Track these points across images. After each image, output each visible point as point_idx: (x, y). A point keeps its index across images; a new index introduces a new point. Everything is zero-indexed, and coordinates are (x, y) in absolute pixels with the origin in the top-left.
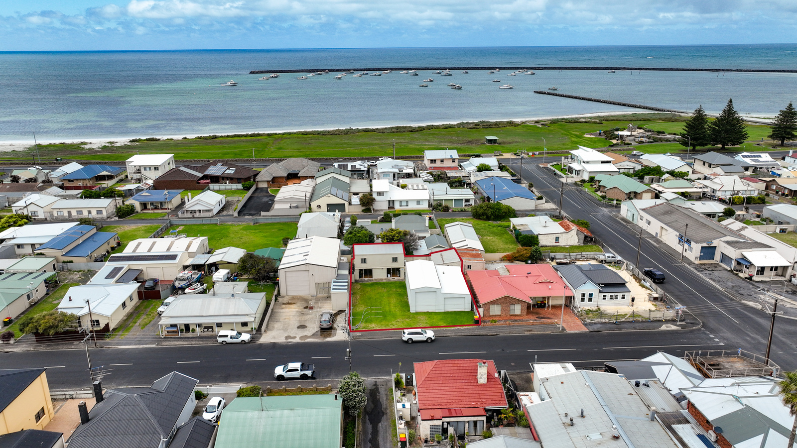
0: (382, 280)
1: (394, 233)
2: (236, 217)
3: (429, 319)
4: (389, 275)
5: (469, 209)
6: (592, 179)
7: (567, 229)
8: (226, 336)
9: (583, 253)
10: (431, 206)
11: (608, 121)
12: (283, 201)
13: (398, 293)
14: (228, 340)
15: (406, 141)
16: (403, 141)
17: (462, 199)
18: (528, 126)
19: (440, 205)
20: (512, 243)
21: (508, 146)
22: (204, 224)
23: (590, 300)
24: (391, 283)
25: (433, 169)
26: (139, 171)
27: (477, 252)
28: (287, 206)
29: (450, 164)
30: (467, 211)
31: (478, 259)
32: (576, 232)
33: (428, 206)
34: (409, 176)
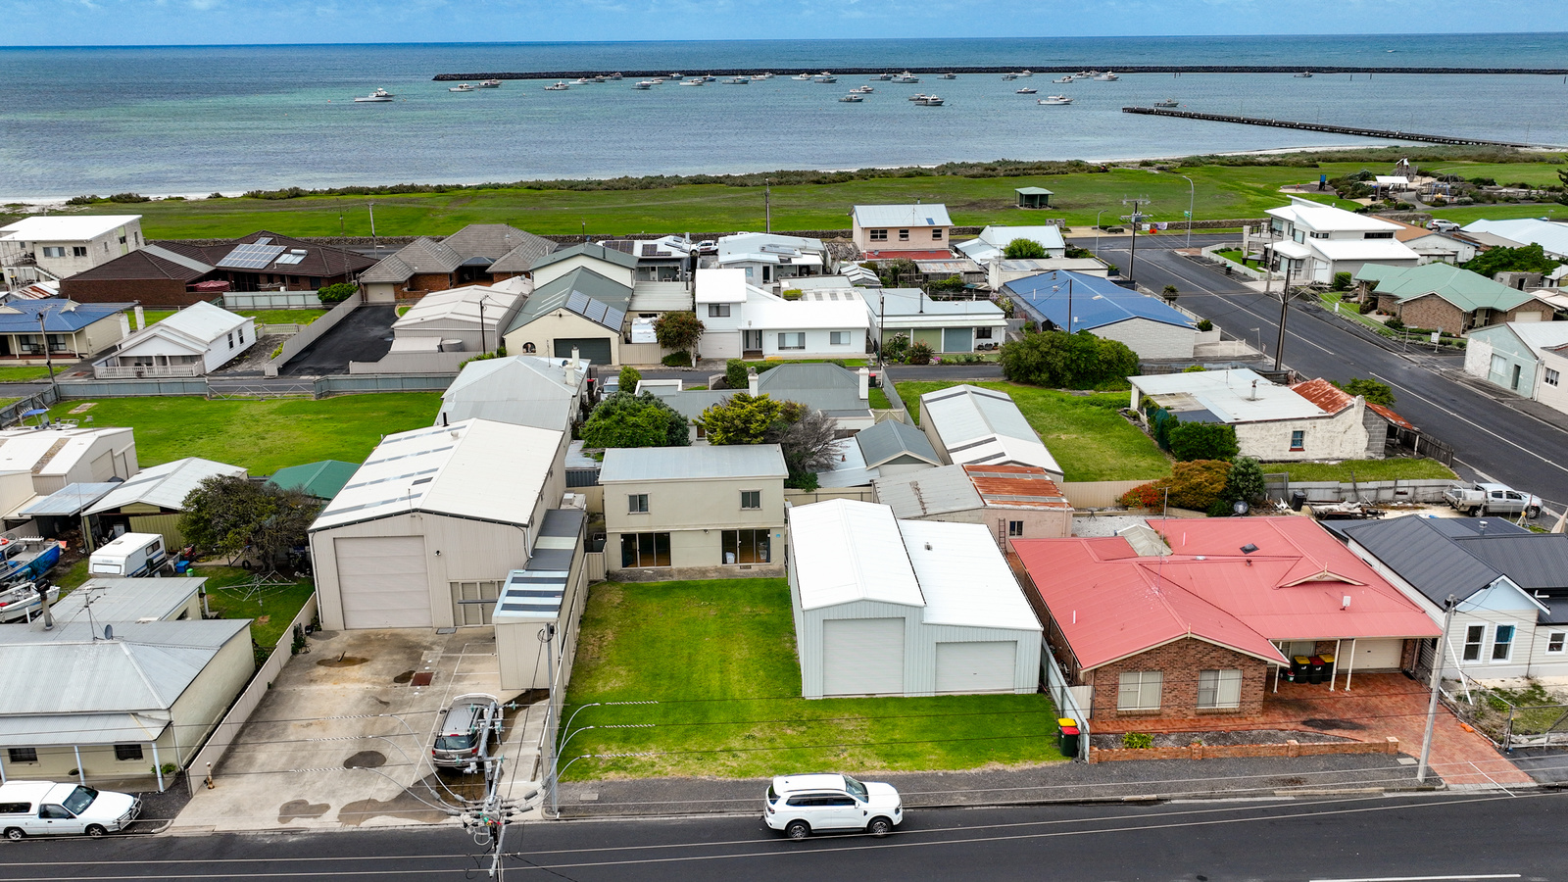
0: (703, 572)
1: (749, 407)
2: (272, 378)
3: (877, 727)
4: (730, 557)
5: (993, 356)
6: (1341, 283)
7: (1330, 405)
8: (24, 808)
9: (1400, 483)
10: (876, 349)
11: (1330, 161)
12: (420, 330)
13: (761, 623)
14: (31, 822)
15: (803, 202)
16: (794, 202)
17: (969, 329)
18: (1123, 172)
19: (902, 345)
20: (1144, 451)
21: (1081, 212)
22: (162, 397)
23: (1500, 652)
24: (737, 583)
25: (878, 257)
26: (30, 260)
27: (1037, 476)
28: (431, 345)
29: (925, 242)
30: (986, 363)
31: (1047, 499)
32: (1361, 415)
33: (864, 351)
34: (806, 271)
